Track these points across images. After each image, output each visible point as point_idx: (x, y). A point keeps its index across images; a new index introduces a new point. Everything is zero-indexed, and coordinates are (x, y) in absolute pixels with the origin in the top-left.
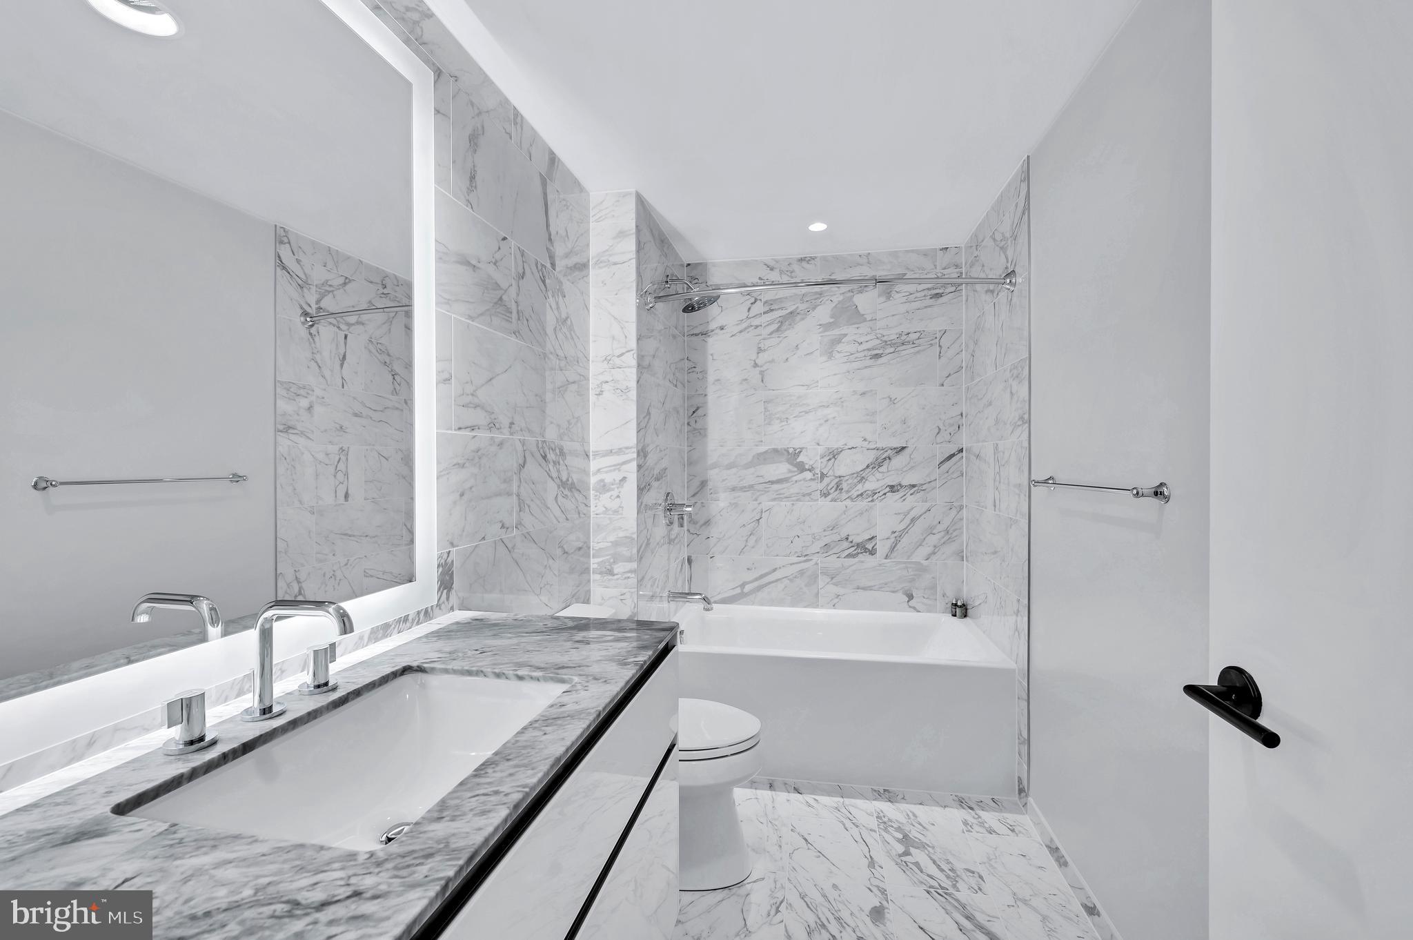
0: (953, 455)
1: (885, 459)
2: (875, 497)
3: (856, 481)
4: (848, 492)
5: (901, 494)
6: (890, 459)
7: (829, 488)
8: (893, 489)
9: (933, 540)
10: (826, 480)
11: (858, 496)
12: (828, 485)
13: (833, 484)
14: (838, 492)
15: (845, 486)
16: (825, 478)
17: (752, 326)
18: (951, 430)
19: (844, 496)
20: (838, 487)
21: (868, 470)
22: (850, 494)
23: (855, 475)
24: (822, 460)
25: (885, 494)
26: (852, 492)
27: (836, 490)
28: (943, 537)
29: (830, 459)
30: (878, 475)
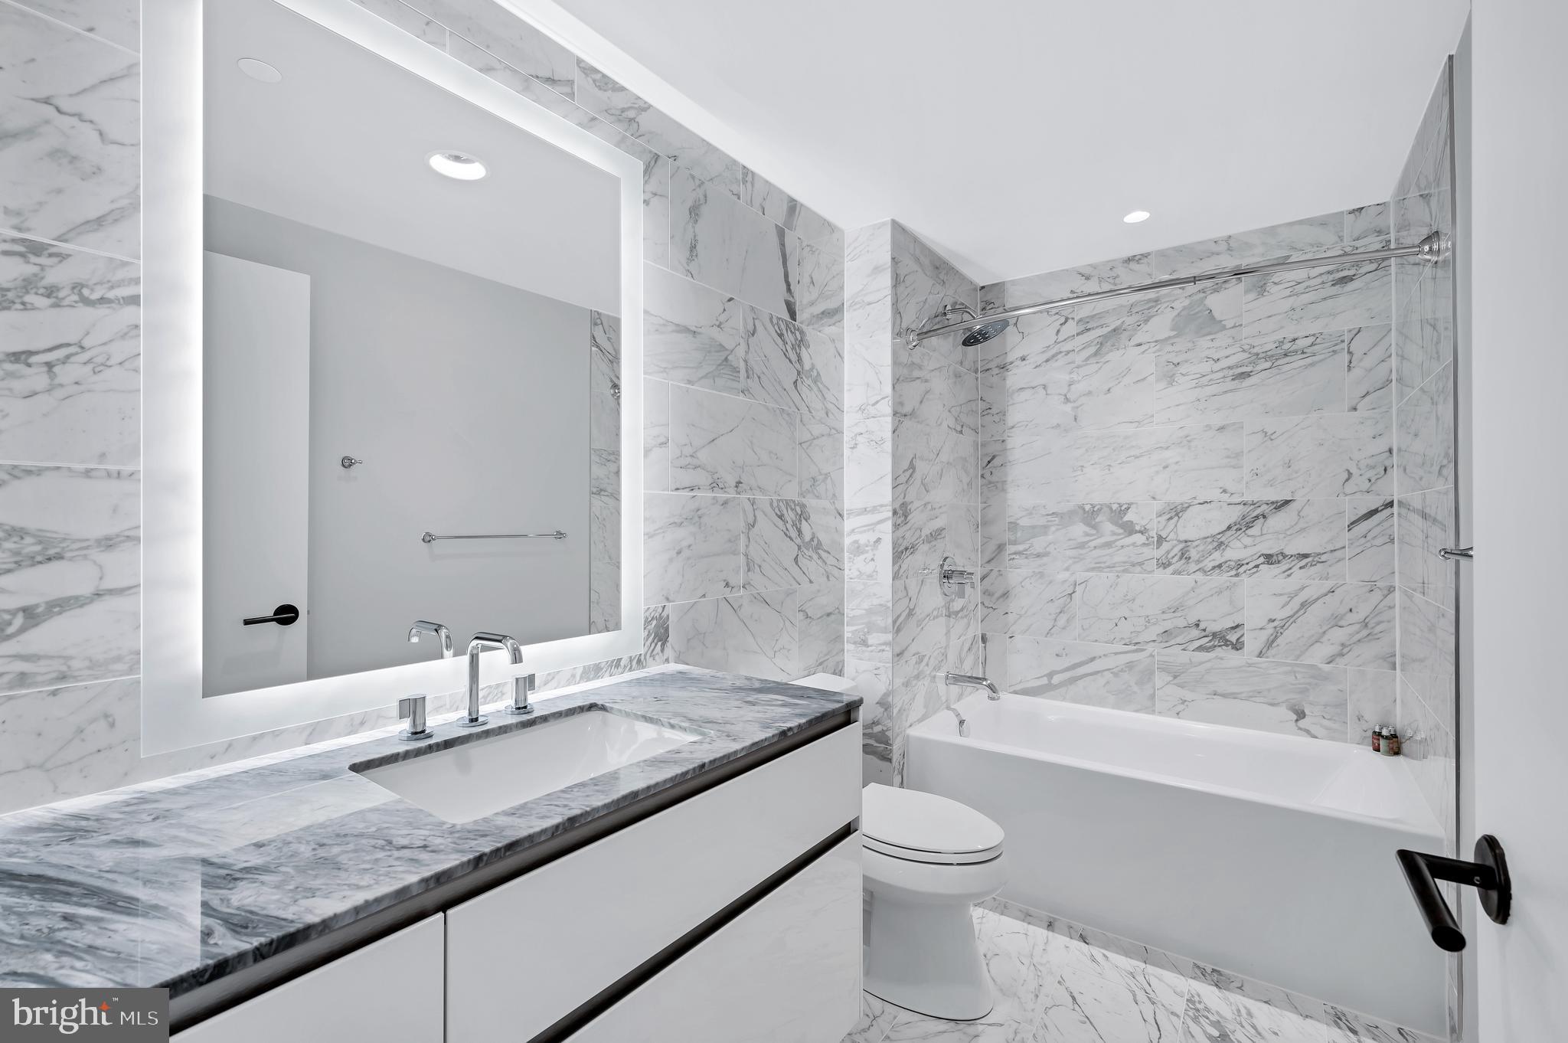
0: (1374, 512)
1: (1257, 517)
2: (1241, 570)
3: (1211, 547)
4: (1198, 562)
5: (1284, 566)
6: (1264, 517)
7: (1170, 556)
8: (1269, 559)
9: (1338, 635)
10: (1165, 546)
11: (1214, 568)
12: (1168, 552)
13: (1176, 550)
14: (1183, 561)
15: (1193, 554)
16: (1164, 543)
17: (1061, 352)
18: (1371, 474)
19: (1193, 567)
20: (1184, 555)
21: (1229, 533)
22: (1201, 565)
23: (1209, 540)
24: (1159, 519)
25: (1257, 566)
26: (1206, 562)
27: (1181, 559)
28: (1358, 633)
29: (1171, 518)
30: (1247, 541)
